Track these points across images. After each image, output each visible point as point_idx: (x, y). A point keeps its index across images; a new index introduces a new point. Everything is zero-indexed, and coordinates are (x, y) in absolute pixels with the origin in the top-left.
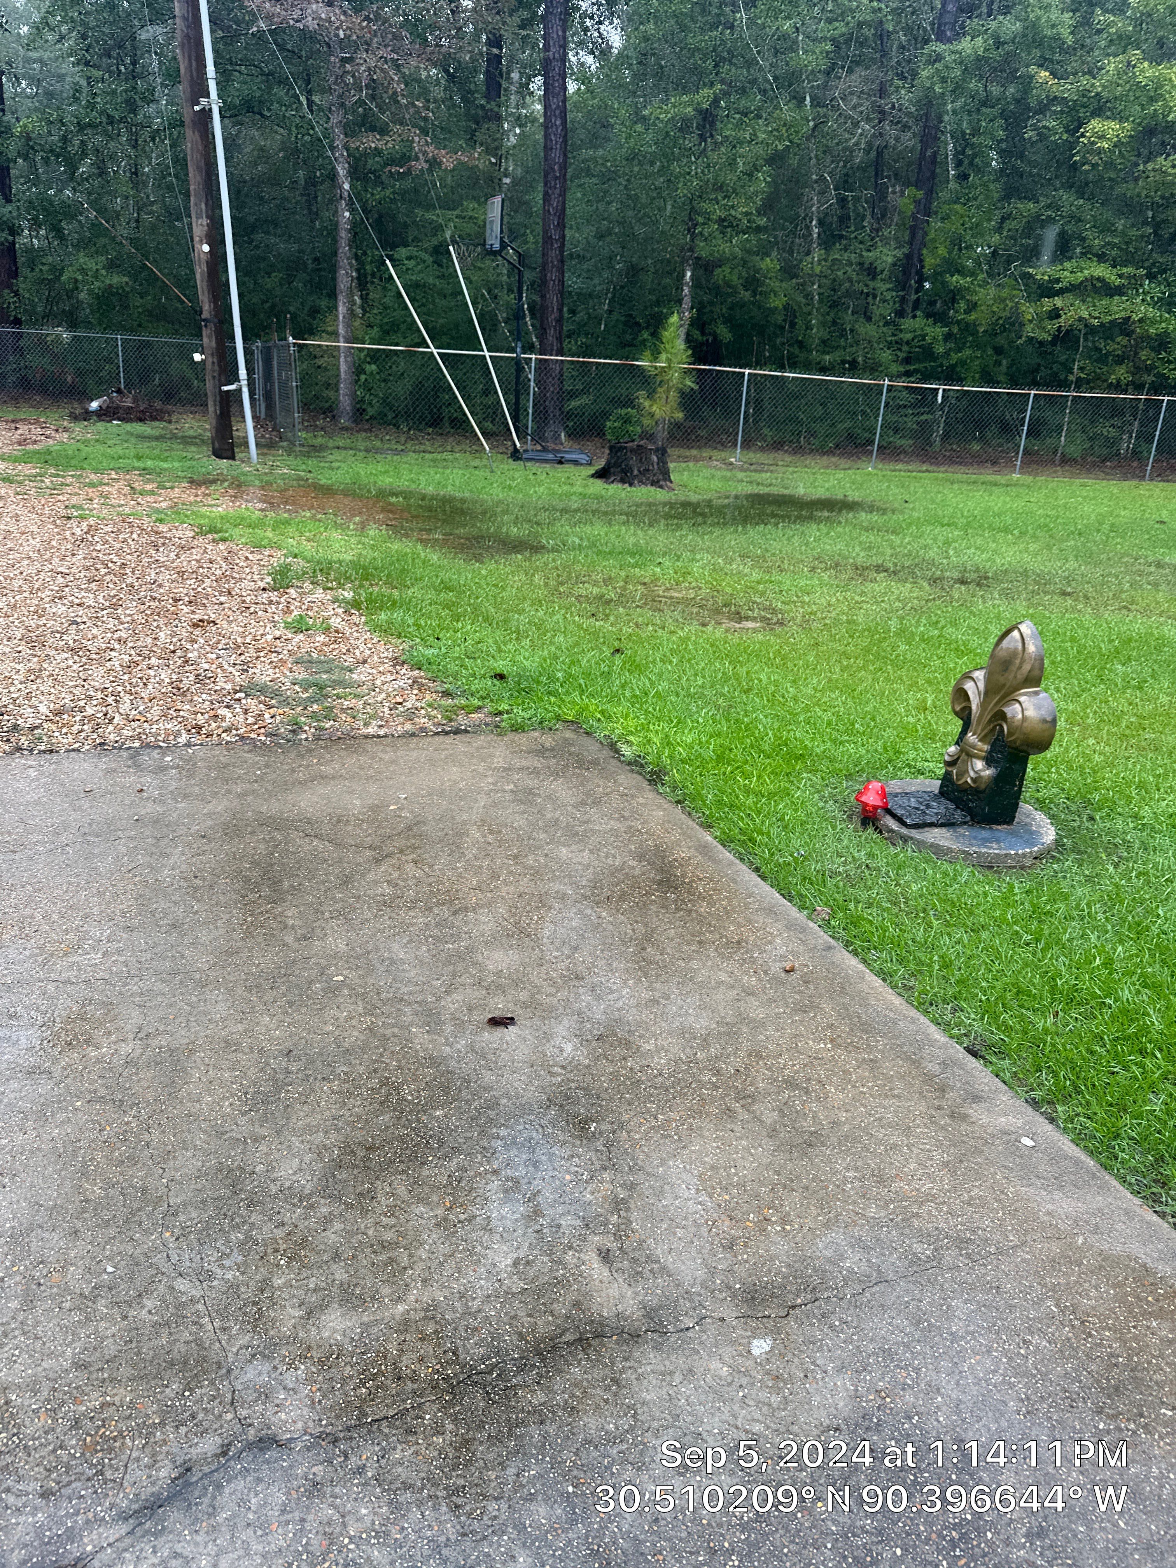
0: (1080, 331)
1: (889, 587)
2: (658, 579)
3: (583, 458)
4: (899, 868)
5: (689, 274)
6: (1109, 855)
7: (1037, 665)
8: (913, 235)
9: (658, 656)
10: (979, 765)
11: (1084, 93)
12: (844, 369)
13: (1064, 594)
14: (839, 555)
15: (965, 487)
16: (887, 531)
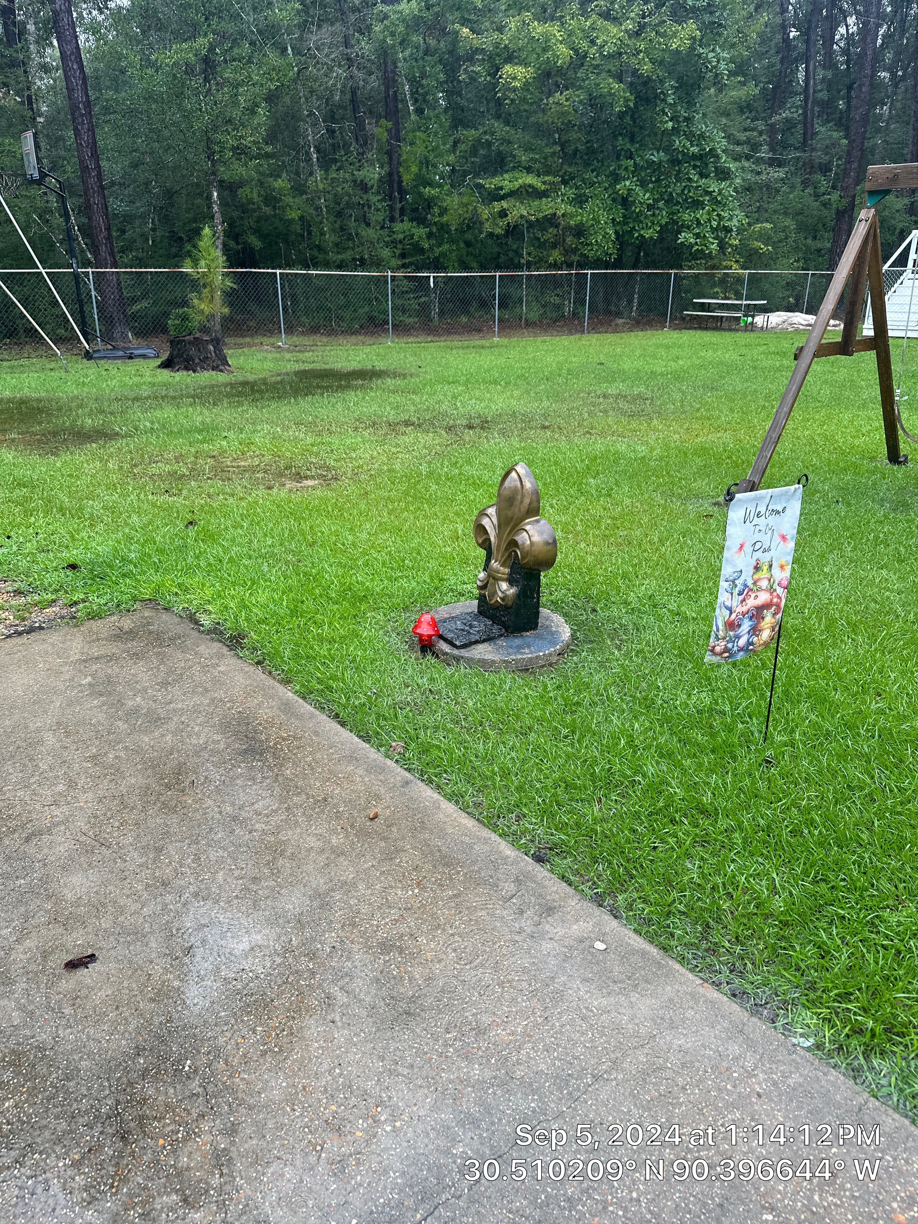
0: (523, 225)
1: (417, 437)
2: (225, 451)
3: (150, 352)
4: (456, 687)
5: (215, 194)
6: (612, 640)
7: (534, 498)
8: (391, 159)
9: (229, 523)
10: (504, 585)
11: (497, 45)
12: (357, 265)
13: (544, 427)
14: (375, 415)
15: (461, 351)
16: (409, 392)
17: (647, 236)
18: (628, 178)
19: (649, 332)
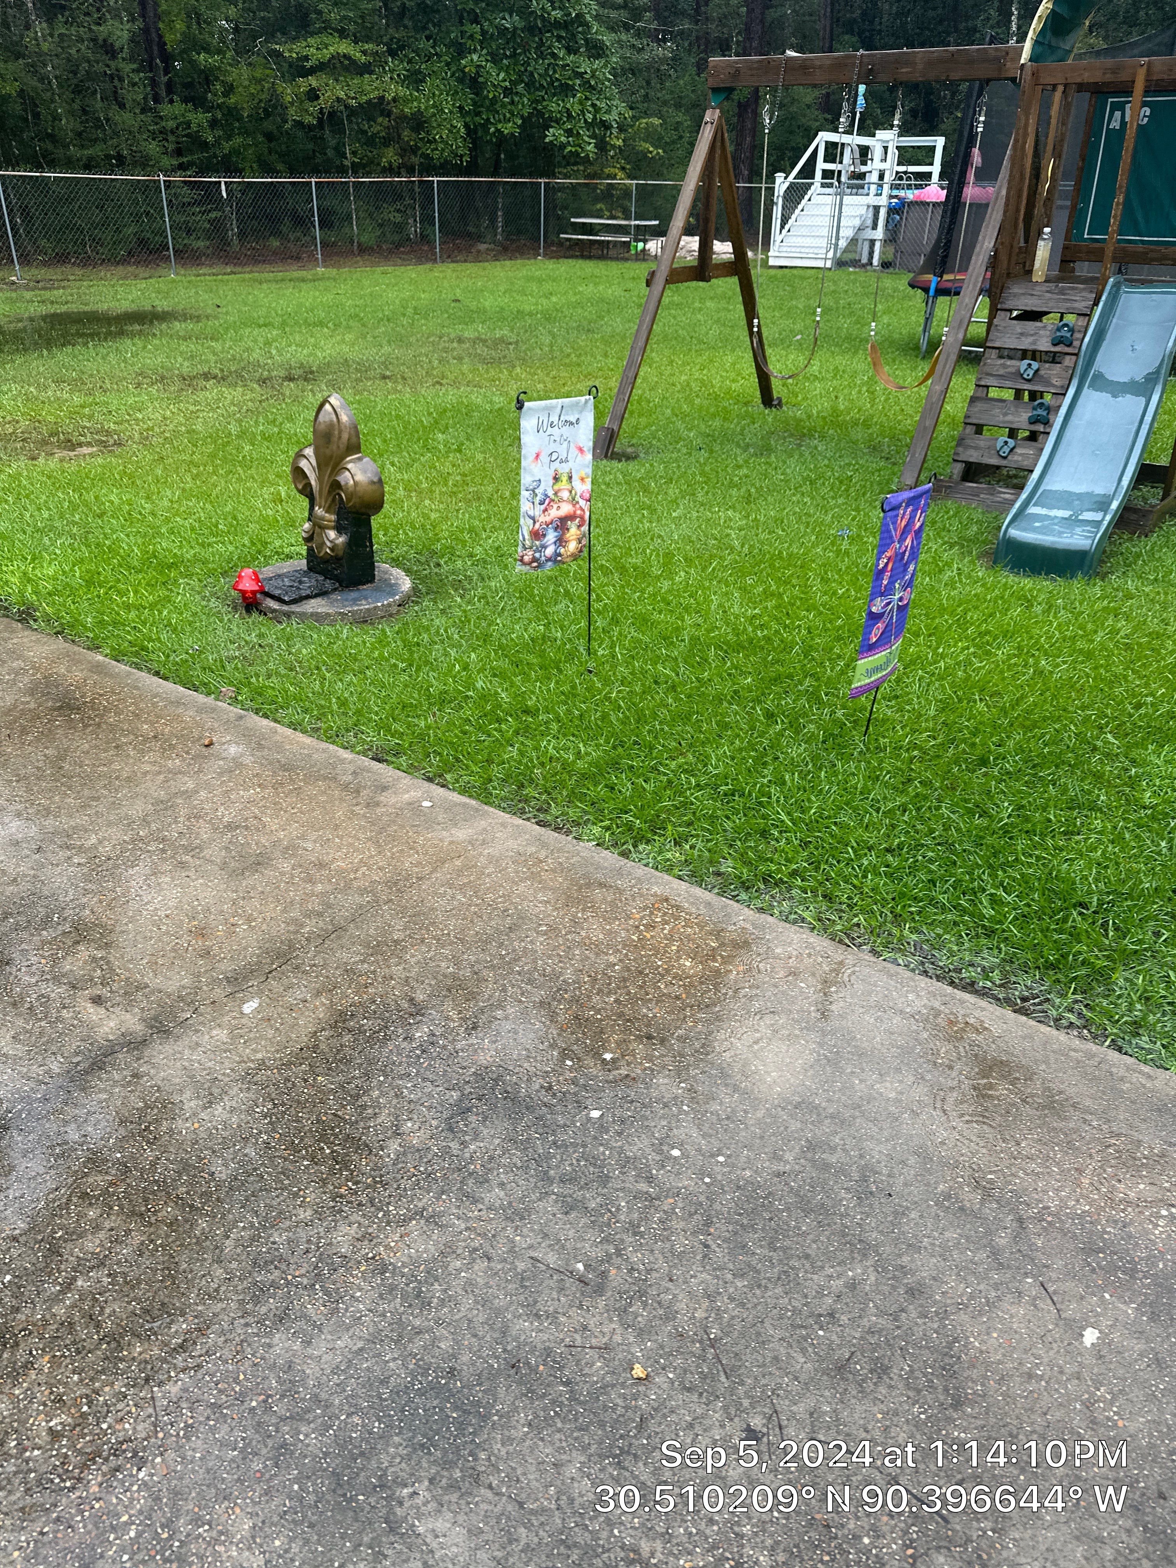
0: (341, 112)
1: (221, 393)
4: (288, 639)
6: (456, 590)
7: (353, 433)
8: (144, 8)
10: (332, 534)
13: (384, 377)
14: (162, 367)
15: (274, 285)
16: (206, 338)
17: (506, 132)
18: (475, 50)
19: (519, 261)
